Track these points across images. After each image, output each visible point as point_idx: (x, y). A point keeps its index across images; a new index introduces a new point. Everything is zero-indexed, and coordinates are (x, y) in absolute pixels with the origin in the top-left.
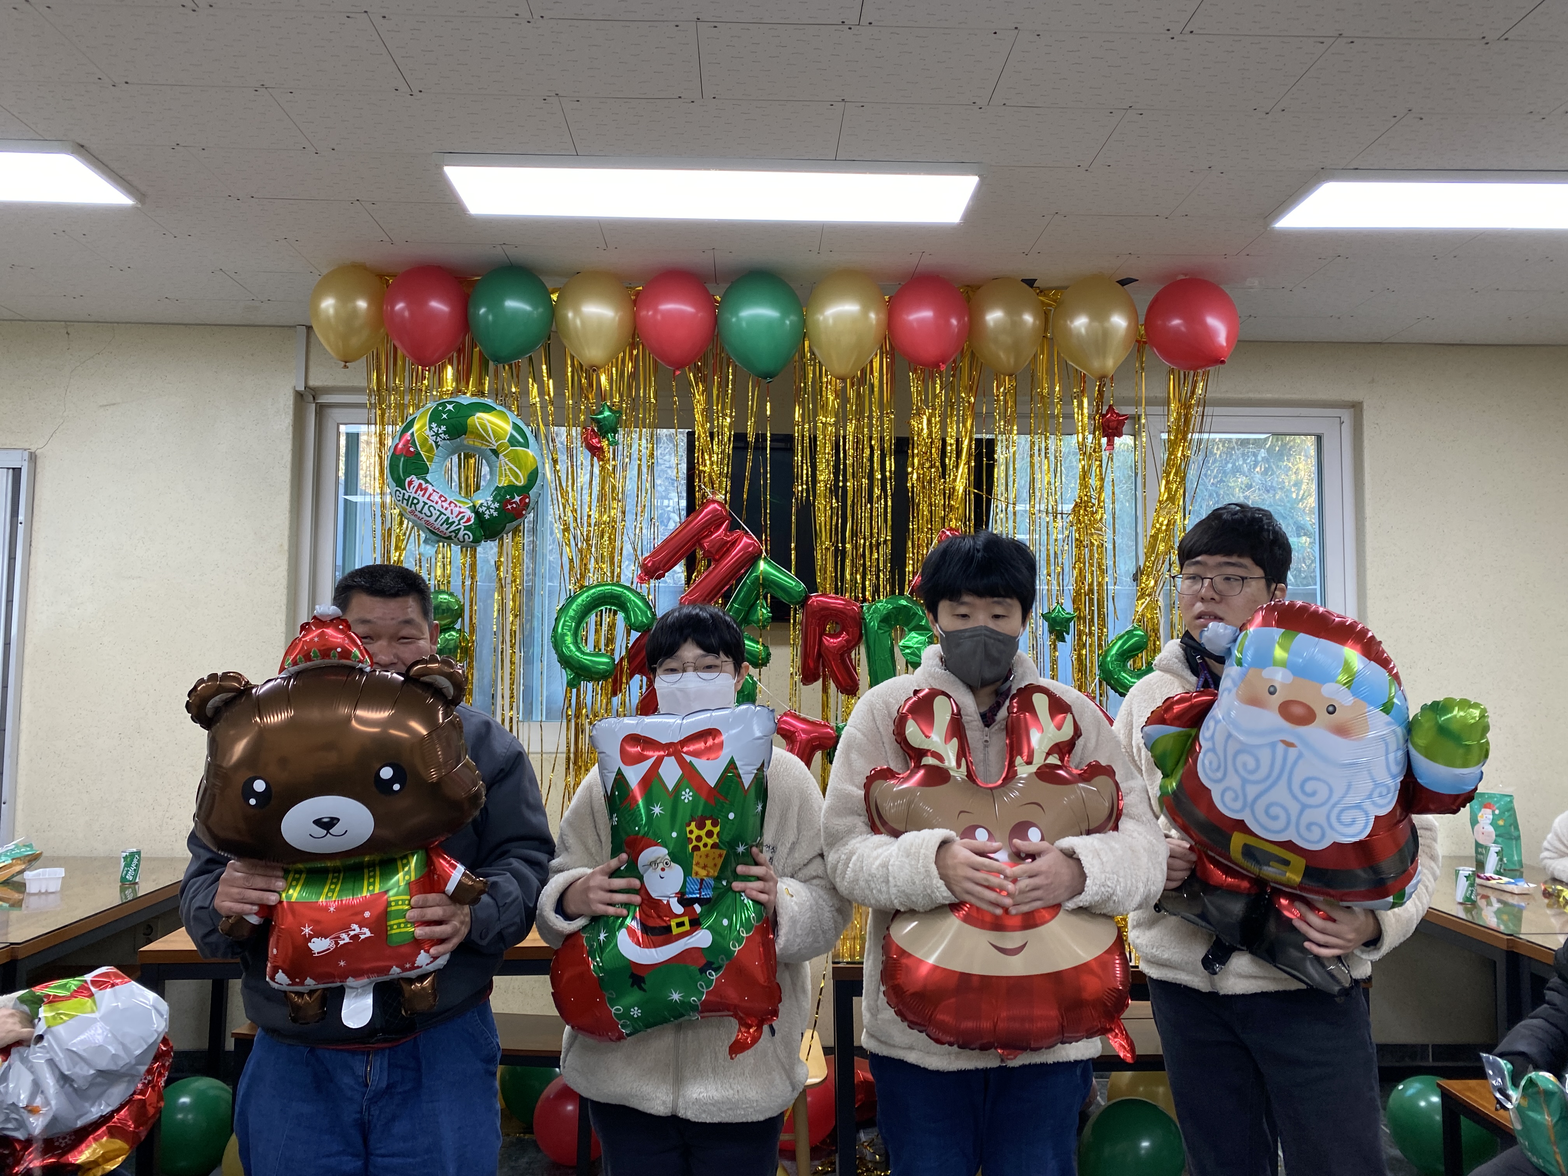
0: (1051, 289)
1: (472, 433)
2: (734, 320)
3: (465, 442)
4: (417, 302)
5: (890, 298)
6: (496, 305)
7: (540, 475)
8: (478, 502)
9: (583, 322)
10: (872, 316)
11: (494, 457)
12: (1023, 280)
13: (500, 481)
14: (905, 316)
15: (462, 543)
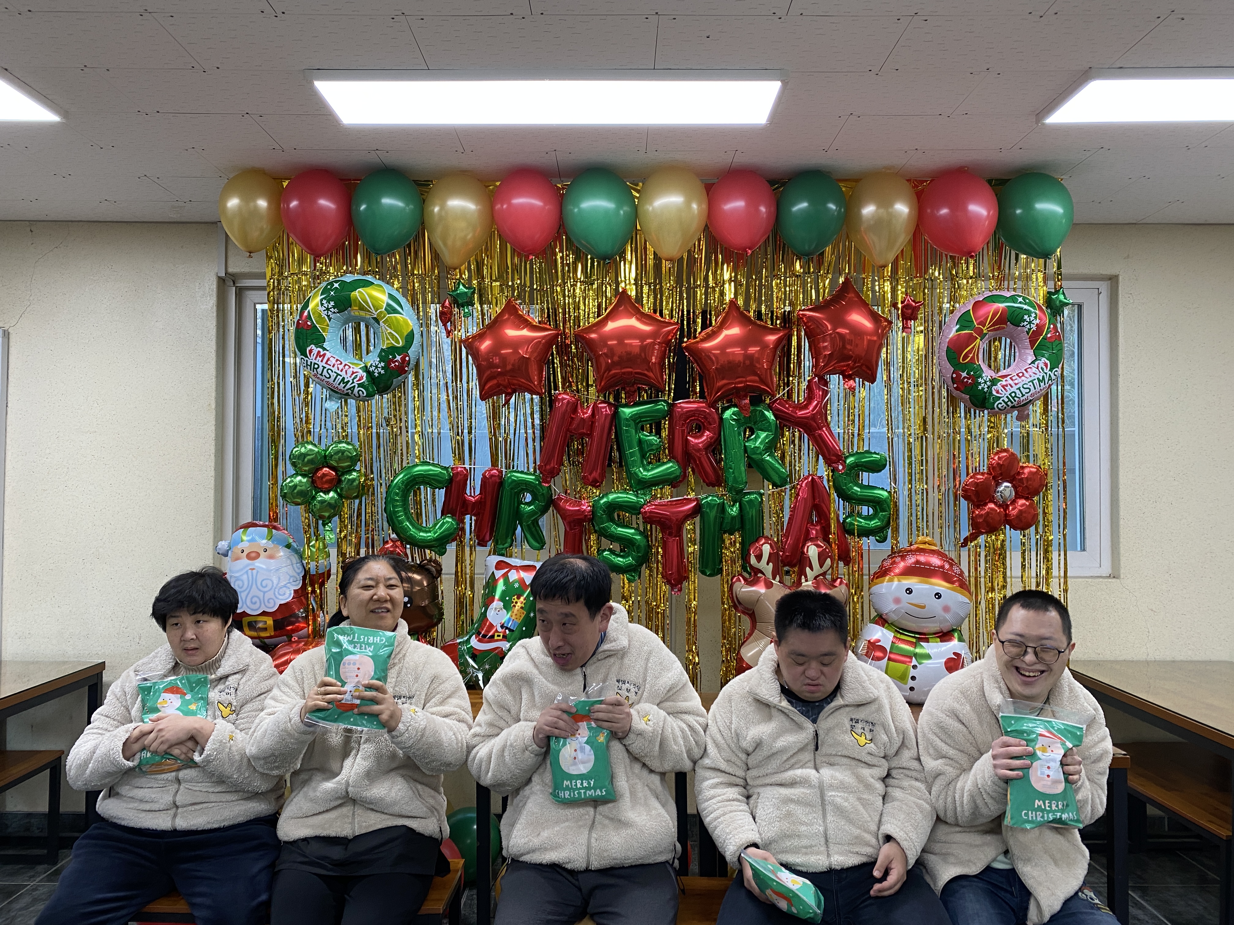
1: (355, 305)
3: (352, 314)
7: (415, 337)
8: (369, 363)
11: (376, 325)
13: (384, 344)
15: (358, 398)
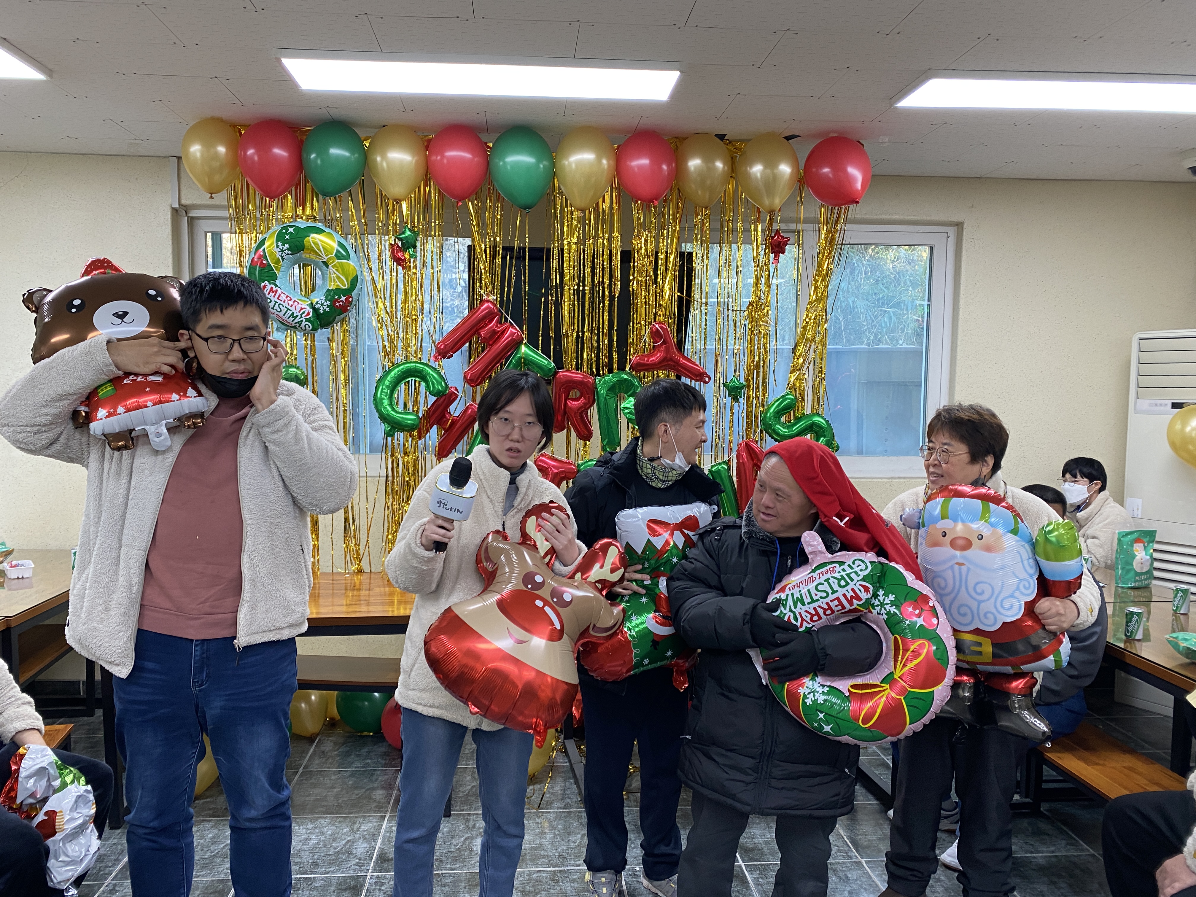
0: (737, 141)
1: (308, 249)
2: (501, 163)
3: (303, 256)
4: (263, 149)
5: (619, 147)
6: (323, 152)
7: (359, 280)
8: (315, 301)
9: (388, 164)
10: (604, 162)
11: (325, 267)
12: (716, 135)
13: (330, 285)
14: (628, 163)
15: (305, 330)
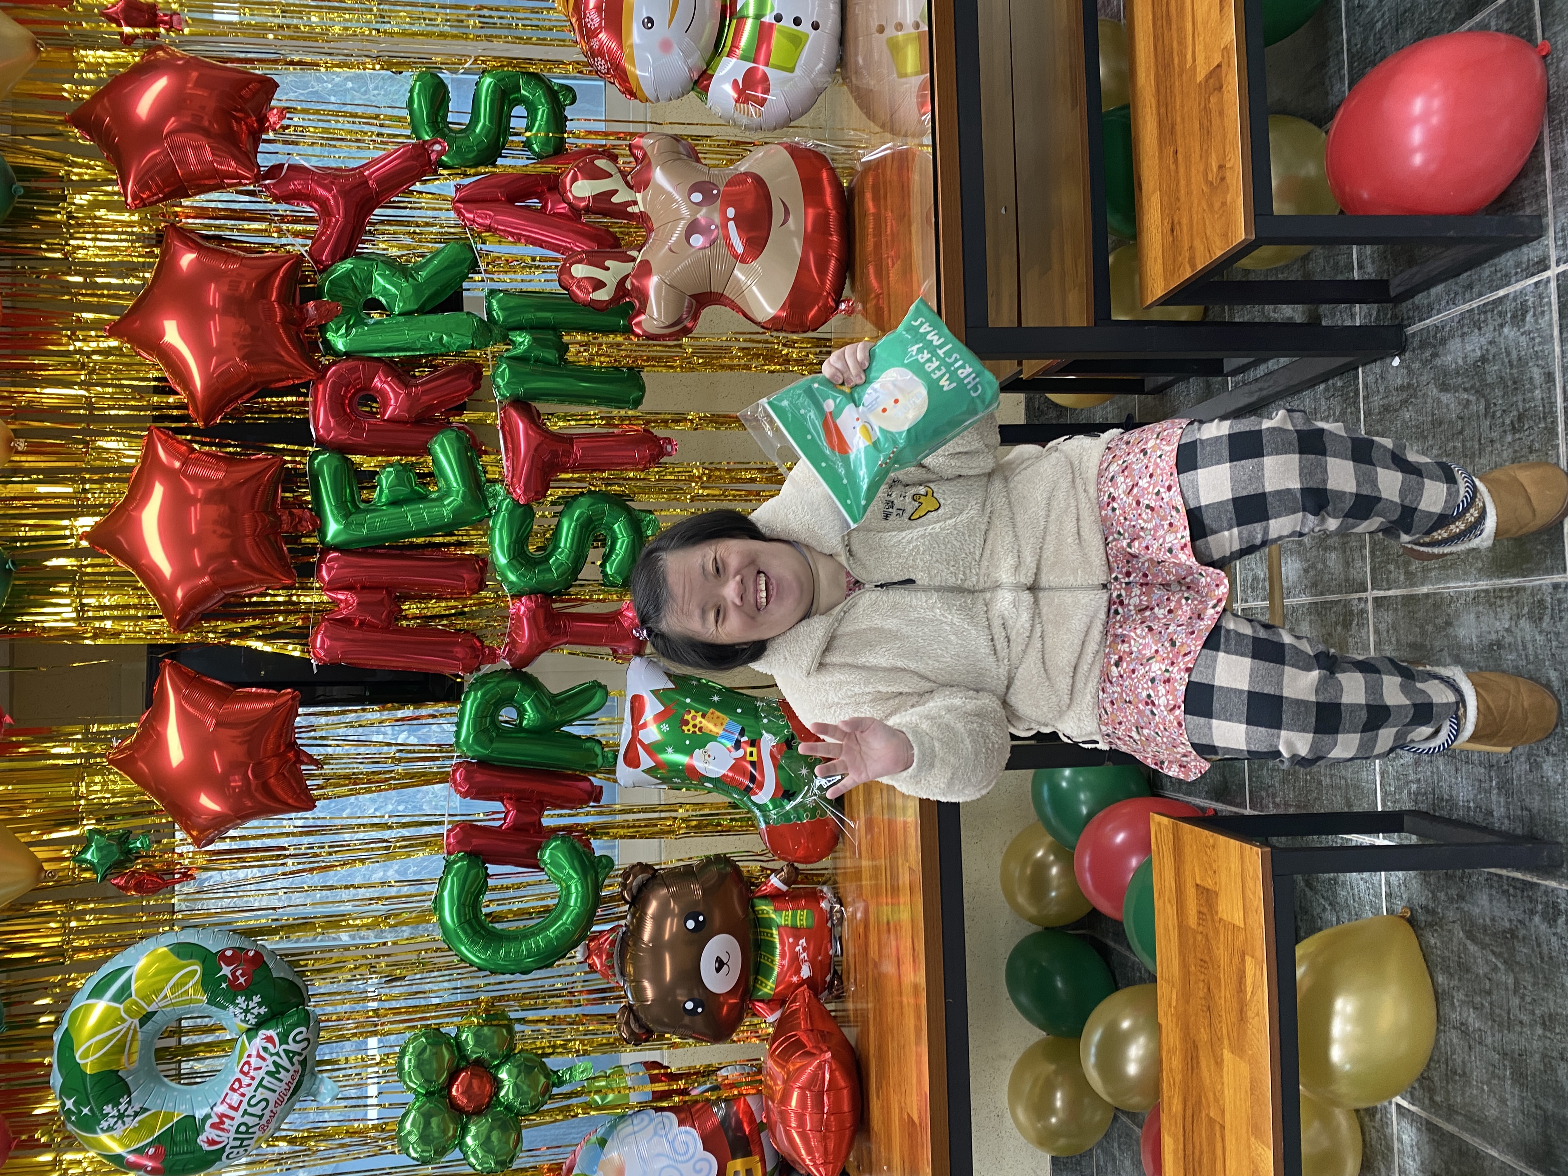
1: (113, 1063)
8: (240, 1027)
13: (199, 1000)
15: (311, 1043)
